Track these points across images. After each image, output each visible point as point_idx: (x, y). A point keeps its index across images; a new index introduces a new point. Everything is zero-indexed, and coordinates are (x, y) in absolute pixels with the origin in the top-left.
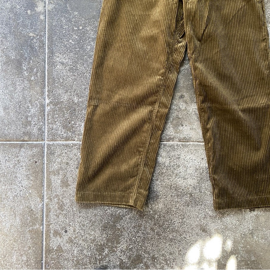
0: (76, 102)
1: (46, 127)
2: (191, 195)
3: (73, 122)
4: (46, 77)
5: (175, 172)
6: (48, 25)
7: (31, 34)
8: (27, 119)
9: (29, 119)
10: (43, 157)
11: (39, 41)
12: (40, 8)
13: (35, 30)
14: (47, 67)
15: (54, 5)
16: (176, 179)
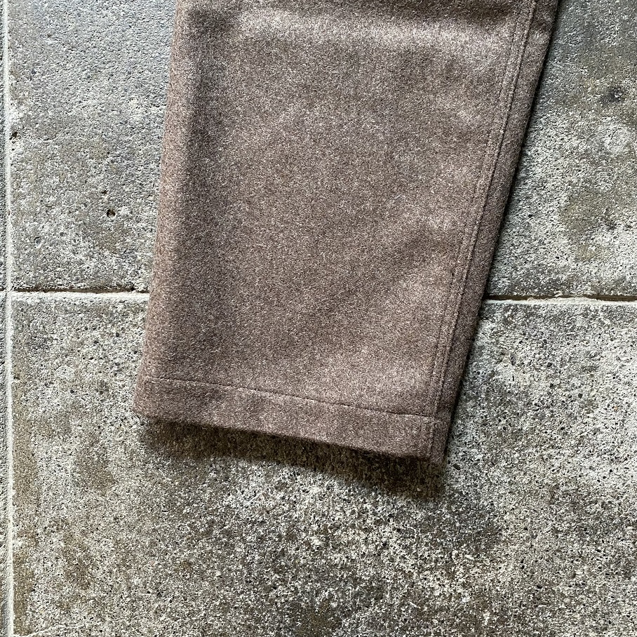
5: (576, 428)
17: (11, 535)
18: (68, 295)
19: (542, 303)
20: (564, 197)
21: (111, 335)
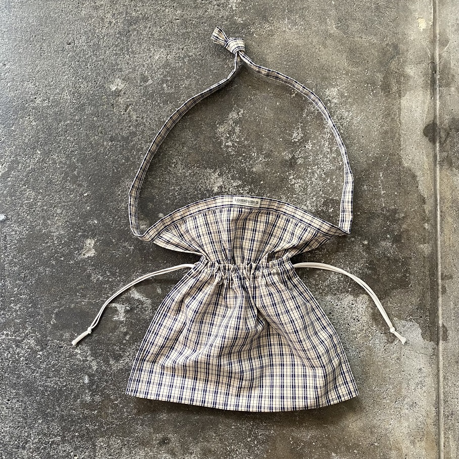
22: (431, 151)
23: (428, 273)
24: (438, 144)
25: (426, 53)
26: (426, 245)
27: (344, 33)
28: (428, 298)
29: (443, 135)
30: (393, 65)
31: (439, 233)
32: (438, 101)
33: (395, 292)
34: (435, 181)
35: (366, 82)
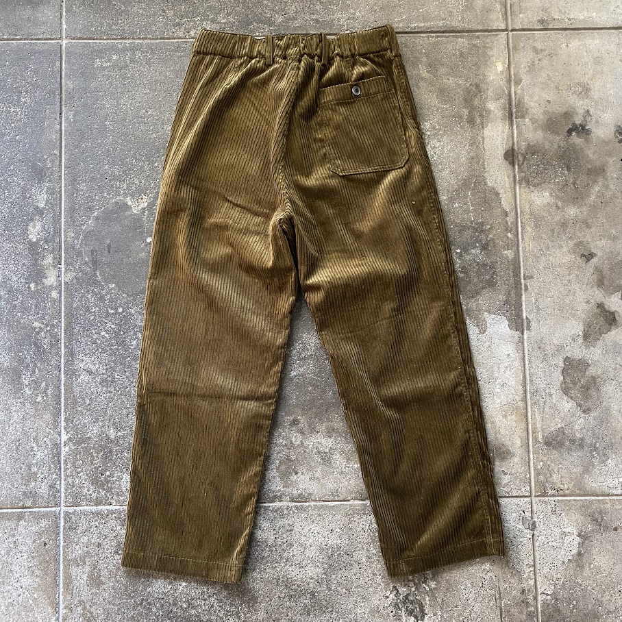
0: (113, 437)
1: (63, 482)
2: (313, 595)
3: (108, 473)
4: (63, 395)
5: (285, 554)
6: (66, 308)
7: (36, 324)
8: (30, 470)
9: (34, 469)
10: (58, 535)
11: (50, 335)
12: (51, 280)
13: (43, 317)
14: (63, 379)
15: (75, 274)
16: (287, 567)
17: (61, 608)
18: (85, 507)
19: (271, 505)
20: (278, 461)
21: (102, 523)
22: (510, 172)
23: (512, 274)
24: (516, 167)
25: (504, 91)
26: (510, 251)
27: (434, 76)
28: (513, 295)
29: (521, 158)
30: (476, 102)
31: (520, 241)
32: (515, 131)
33: (484, 291)
34: (515, 197)
35: (453, 117)
